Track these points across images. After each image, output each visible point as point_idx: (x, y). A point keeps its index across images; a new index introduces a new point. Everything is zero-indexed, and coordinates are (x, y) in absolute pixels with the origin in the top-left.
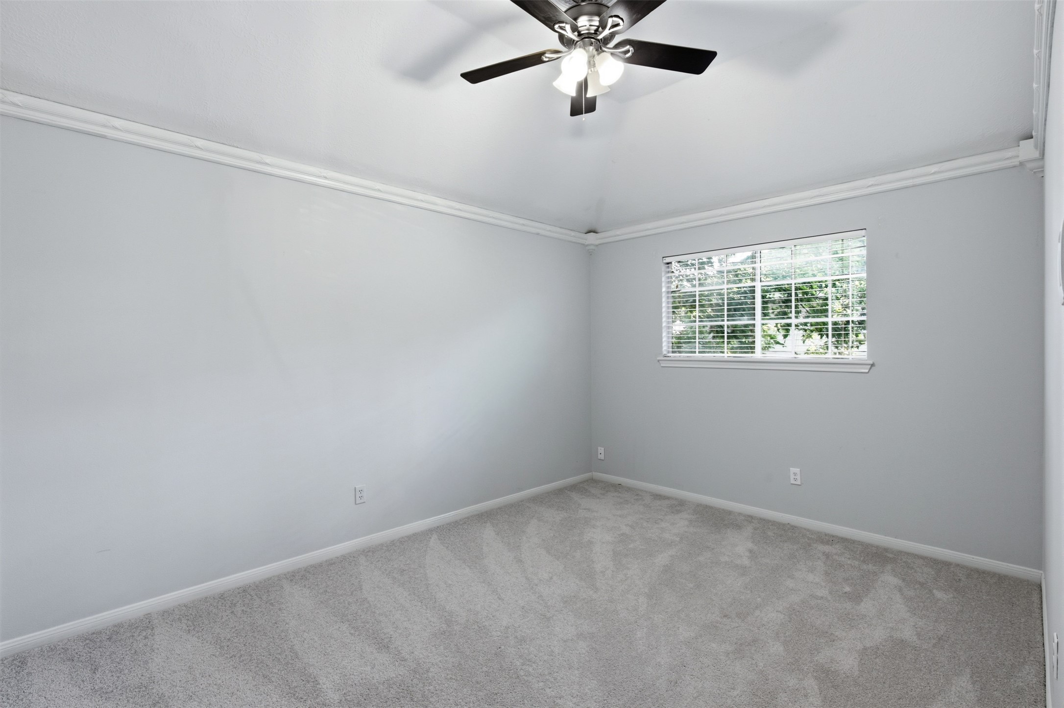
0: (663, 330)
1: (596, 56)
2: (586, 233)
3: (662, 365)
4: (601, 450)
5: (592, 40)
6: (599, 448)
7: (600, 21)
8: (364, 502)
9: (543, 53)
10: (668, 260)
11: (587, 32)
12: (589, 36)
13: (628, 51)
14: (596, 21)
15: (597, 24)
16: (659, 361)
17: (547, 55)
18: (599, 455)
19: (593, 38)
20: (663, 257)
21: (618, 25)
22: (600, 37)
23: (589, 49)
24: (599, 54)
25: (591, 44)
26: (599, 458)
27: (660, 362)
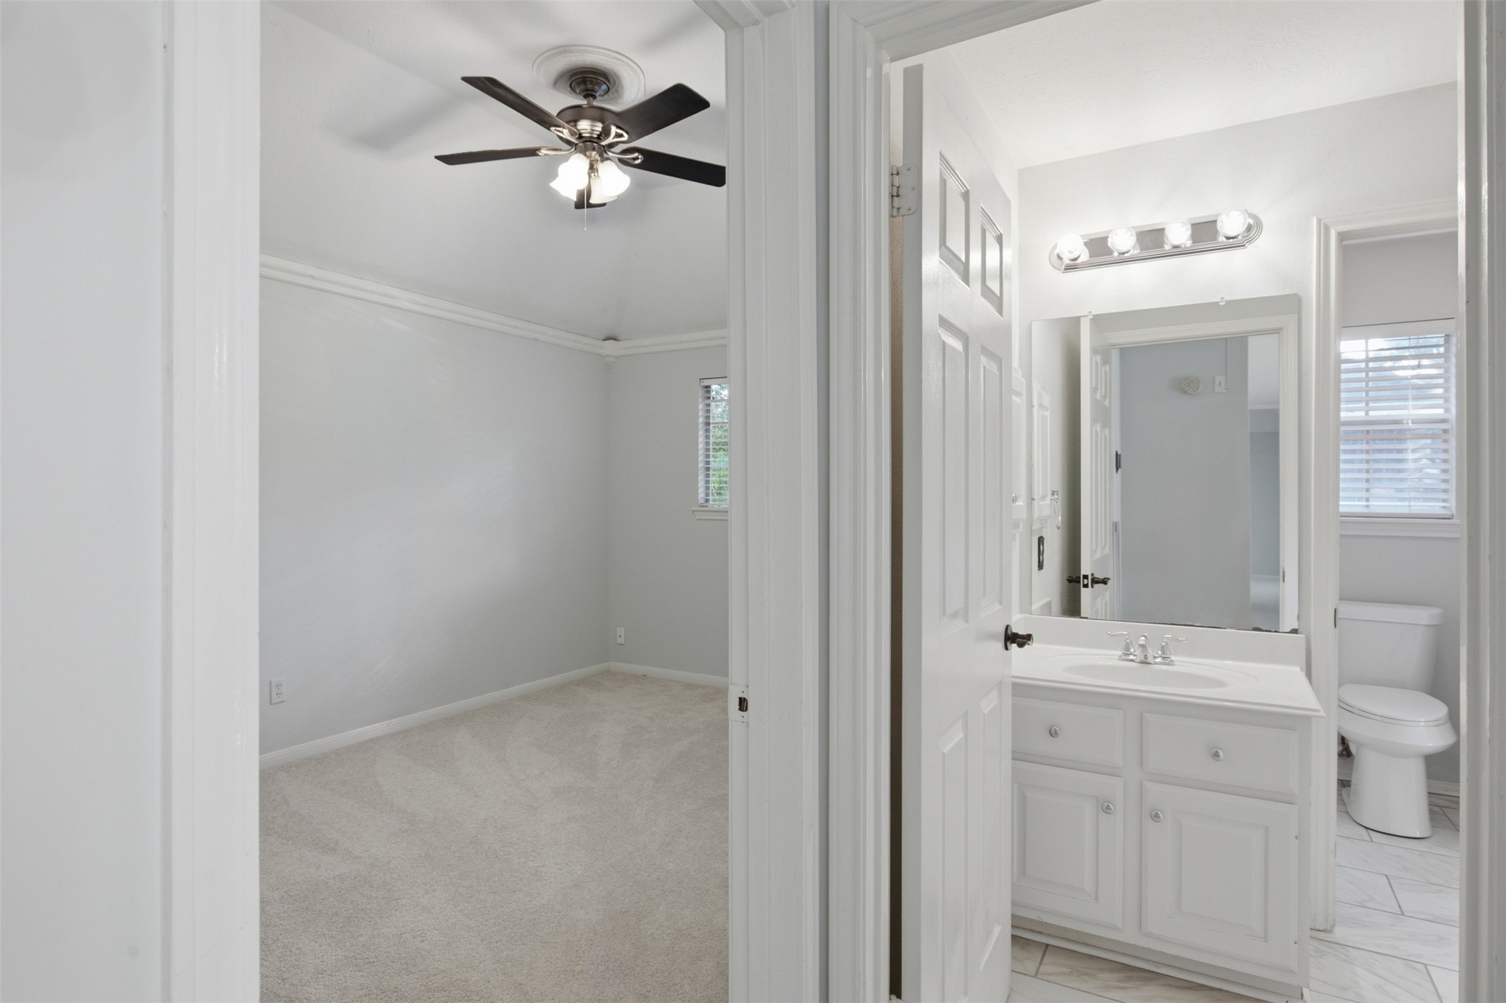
0: (699, 472)
1: (599, 162)
2: (604, 340)
3: (697, 517)
4: (621, 631)
5: (595, 144)
6: (618, 629)
7: (603, 128)
8: (283, 702)
9: (539, 149)
10: (706, 383)
11: (588, 135)
12: (590, 140)
13: (637, 158)
14: (599, 127)
15: (600, 129)
16: (694, 511)
17: (542, 151)
18: (619, 639)
19: (596, 143)
20: (701, 379)
21: (621, 136)
22: (604, 143)
23: (591, 154)
24: (602, 161)
25: (594, 149)
26: (618, 642)
27: (696, 513)
